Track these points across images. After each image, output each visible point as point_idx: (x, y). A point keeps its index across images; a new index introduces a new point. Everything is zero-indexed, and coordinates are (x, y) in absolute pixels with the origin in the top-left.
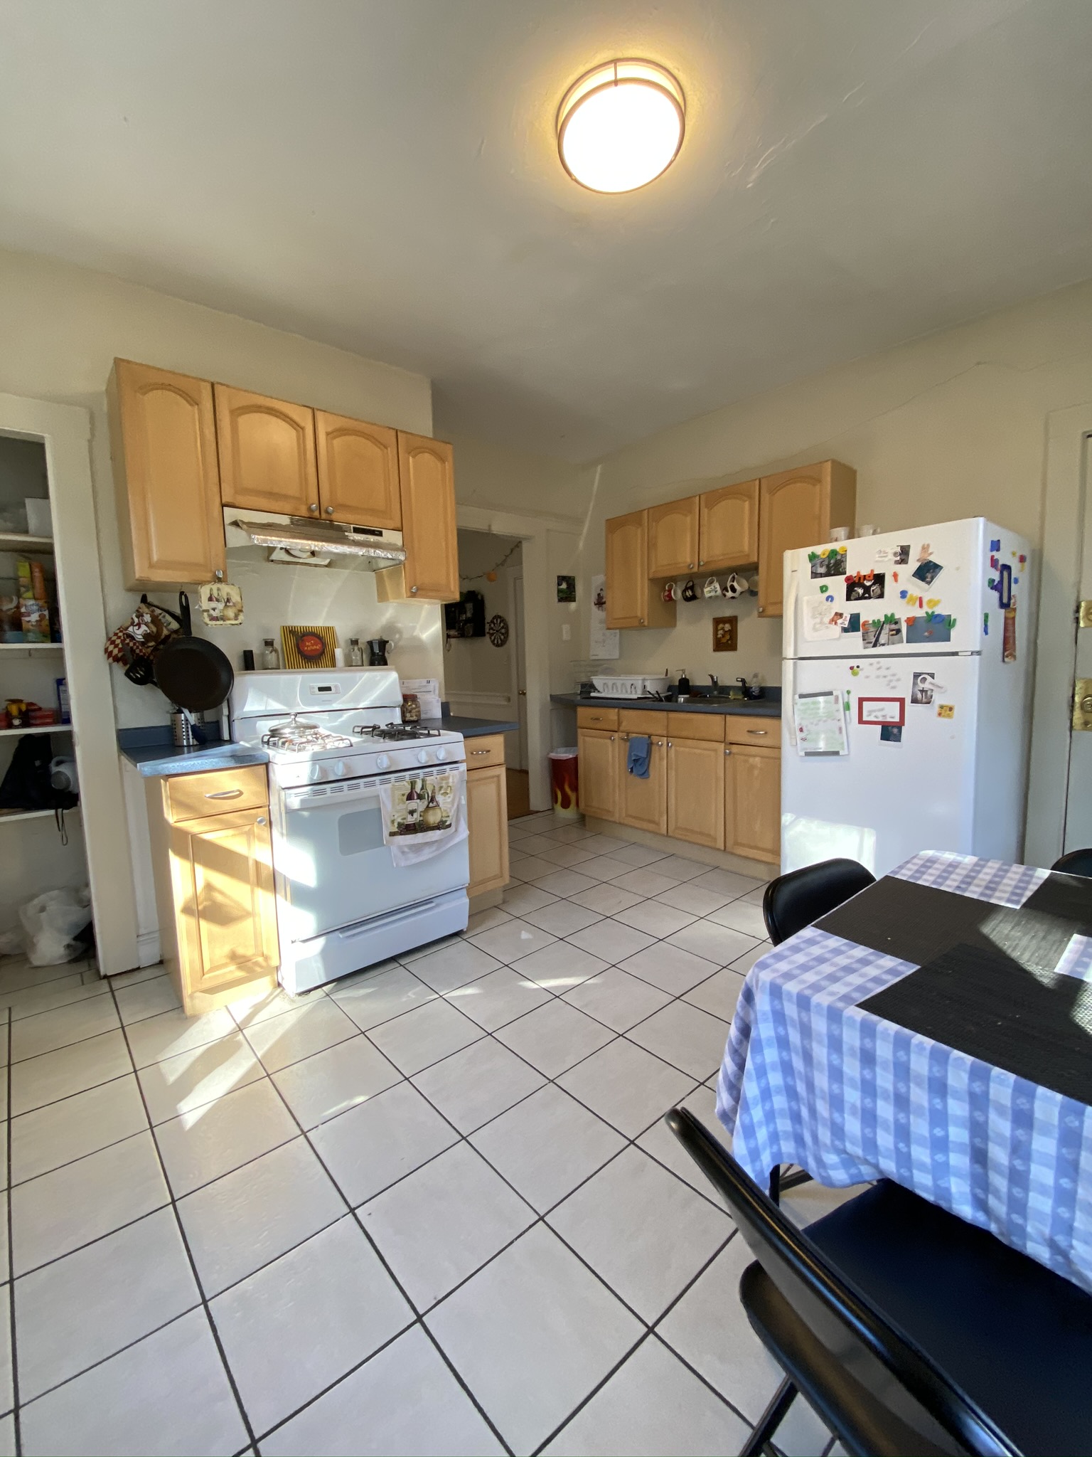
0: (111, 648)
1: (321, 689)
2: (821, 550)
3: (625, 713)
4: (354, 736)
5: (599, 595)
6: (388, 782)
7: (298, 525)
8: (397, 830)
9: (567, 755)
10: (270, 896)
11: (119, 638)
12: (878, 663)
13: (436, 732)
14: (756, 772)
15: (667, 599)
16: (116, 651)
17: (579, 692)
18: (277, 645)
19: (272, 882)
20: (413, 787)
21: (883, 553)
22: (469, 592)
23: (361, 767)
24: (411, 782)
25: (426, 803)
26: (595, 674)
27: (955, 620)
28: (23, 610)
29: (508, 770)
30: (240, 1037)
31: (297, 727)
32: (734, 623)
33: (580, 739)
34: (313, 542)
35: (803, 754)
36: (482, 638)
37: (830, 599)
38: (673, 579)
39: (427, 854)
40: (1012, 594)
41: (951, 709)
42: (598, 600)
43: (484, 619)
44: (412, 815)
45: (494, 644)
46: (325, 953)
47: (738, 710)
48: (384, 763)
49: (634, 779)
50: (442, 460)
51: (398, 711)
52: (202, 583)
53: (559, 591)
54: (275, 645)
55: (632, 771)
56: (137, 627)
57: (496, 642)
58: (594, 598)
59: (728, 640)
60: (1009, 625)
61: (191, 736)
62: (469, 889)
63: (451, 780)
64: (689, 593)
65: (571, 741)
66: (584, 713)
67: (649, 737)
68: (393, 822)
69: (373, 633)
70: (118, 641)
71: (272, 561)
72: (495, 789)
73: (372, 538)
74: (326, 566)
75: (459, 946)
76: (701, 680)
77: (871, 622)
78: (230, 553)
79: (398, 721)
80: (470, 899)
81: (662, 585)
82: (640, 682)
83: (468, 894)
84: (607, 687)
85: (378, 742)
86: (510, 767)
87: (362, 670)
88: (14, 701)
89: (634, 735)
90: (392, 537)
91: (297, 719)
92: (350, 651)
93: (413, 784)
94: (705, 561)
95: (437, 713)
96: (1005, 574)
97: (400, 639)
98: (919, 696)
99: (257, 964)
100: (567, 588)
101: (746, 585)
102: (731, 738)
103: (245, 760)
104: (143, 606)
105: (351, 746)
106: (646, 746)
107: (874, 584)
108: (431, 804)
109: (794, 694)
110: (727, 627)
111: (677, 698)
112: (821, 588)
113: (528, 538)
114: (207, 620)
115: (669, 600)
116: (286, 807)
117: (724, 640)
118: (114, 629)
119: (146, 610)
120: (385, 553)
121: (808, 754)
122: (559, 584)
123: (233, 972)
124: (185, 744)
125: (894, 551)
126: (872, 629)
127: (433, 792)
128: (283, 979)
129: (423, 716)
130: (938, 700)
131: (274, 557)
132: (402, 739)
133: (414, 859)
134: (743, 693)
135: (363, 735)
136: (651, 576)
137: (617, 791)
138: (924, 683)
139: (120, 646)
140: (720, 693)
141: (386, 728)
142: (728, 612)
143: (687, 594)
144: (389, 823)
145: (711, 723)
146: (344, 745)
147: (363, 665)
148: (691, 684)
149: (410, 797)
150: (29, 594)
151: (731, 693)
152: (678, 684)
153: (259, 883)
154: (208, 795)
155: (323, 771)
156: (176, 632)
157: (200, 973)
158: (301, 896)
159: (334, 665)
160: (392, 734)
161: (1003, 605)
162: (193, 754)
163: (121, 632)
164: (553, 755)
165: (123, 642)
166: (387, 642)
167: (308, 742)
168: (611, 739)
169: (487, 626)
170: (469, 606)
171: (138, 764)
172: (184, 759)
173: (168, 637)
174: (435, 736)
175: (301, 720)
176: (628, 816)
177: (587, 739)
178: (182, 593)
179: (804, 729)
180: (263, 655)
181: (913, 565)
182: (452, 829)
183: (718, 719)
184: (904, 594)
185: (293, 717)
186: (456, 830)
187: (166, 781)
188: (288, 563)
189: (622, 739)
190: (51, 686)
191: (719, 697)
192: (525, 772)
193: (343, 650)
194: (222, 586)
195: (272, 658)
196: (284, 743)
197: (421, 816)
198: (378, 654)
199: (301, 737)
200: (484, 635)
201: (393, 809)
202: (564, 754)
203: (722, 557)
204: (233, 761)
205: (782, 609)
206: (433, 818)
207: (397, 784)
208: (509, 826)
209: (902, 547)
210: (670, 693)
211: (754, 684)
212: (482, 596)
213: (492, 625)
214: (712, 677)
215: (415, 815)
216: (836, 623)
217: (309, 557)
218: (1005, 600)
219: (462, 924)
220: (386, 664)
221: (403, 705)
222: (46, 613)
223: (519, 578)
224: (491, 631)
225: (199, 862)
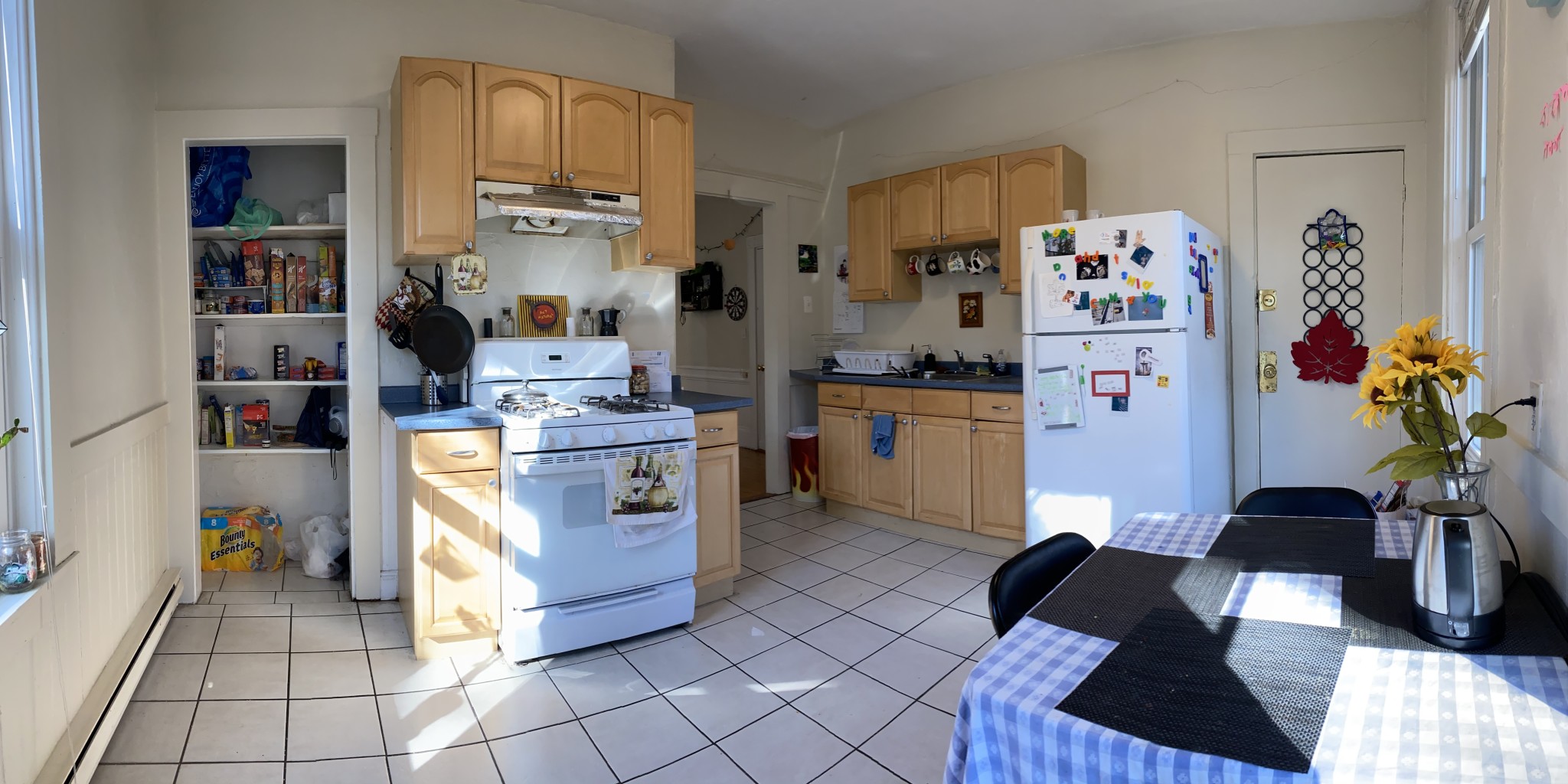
0: (380, 316)
1: (552, 358)
2: (1054, 229)
3: (868, 389)
4: (581, 407)
5: (842, 266)
6: (613, 456)
7: (539, 194)
8: (620, 508)
9: (806, 434)
10: (495, 557)
11: (387, 307)
12: (1106, 338)
13: (665, 407)
14: (1002, 448)
15: (911, 272)
16: (384, 319)
17: (821, 368)
18: (514, 314)
19: (499, 545)
20: (638, 465)
21: (1105, 236)
22: (707, 263)
23: (589, 438)
24: (637, 458)
25: (652, 481)
26: (838, 348)
27: (1165, 300)
28: (321, 287)
29: (741, 448)
30: (462, 693)
31: (527, 394)
32: (979, 298)
33: (821, 417)
34: (554, 210)
35: (1044, 428)
36: (719, 311)
37: (1062, 278)
38: (917, 252)
39: (651, 537)
40: (1209, 281)
41: (1167, 380)
42: (841, 271)
43: (722, 291)
44: (637, 494)
45: (732, 318)
46: (544, 627)
47: (983, 387)
48: (609, 436)
49: (878, 460)
50: (683, 121)
51: (626, 383)
52: (453, 255)
53: (801, 261)
54: (511, 314)
55: (876, 452)
56: (400, 298)
57: (734, 315)
58: (836, 270)
59: (973, 317)
60: (1208, 307)
61: (436, 397)
62: (695, 578)
63: (679, 459)
64: (933, 267)
65: (812, 420)
66: (825, 390)
67: (894, 415)
68: (617, 499)
69: (604, 302)
70: (386, 310)
71: (514, 232)
72: (727, 471)
73: (609, 204)
74: (564, 235)
75: (683, 639)
76: (947, 356)
77: (1098, 300)
78: (480, 224)
79: (626, 393)
80: (697, 589)
81: (906, 256)
82: (885, 357)
83: (694, 582)
84: (850, 361)
85: (604, 414)
86: (744, 445)
87: (592, 340)
88: (310, 359)
89: (878, 413)
90: (629, 202)
91: (528, 386)
92: (581, 319)
93: (639, 460)
94: (948, 234)
95: (667, 386)
96: (1203, 262)
97: (631, 309)
98: (1141, 368)
99: (480, 623)
100: (808, 260)
101: (989, 262)
102: (977, 415)
103: (482, 423)
104: (406, 278)
105: (579, 416)
106: (891, 424)
107: (1099, 264)
108: (657, 483)
109: (1034, 369)
110: (973, 303)
111: (923, 374)
112: (1055, 266)
113: (769, 205)
114: (456, 290)
115: (913, 274)
116: (516, 471)
117: (970, 316)
118: (383, 300)
119: (409, 282)
120: (622, 218)
121: (1048, 428)
122: (801, 254)
123: (458, 627)
124: (431, 403)
125: (1114, 235)
126: (1099, 307)
127: (660, 470)
128: (503, 644)
129: (652, 389)
130: (1157, 371)
131: (516, 228)
132: (629, 412)
133: (637, 541)
134: (990, 370)
135: (590, 407)
136: (894, 247)
137: (860, 472)
138: (1144, 356)
139: (387, 315)
140: (965, 369)
141: (613, 400)
142: (973, 289)
143: (931, 267)
144: (613, 500)
145: (955, 399)
146: (571, 415)
147: (593, 335)
148: (937, 360)
149: (635, 474)
150: (325, 274)
151: (978, 369)
152: (923, 360)
153: (486, 544)
154: (448, 453)
155: (551, 439)
156: (430, 301)
157: (430, 621)
158: (524, 564)
159: (565, 335)
160: (618, 406)
161: (1204, 290)
162: (436, 413)
163: (389, 302)
164: (792, 435)
165: (389, 310)
166: (619, 311)
167: (538, 409)
168: (853, 417)
169: (725, 299)
170: (707, 278)
171: (396, 418)
172: (429, 417)
173: (424, 306)
174: (664, 410)
175: (532, 387)
176: (871, 499)
177: (828, 417)
178: (438, 265)
179: (1044, 403)
180: (500, 323)
181: (1130, 249)
182: (680, 510)
183: (963, 395)
184: (1124, 275)
185: (525, 384)
186: (683, 514)
187: (416, 435)
188: (528, 233)
189: (866, 417)
190: (334, 348)
191: (964, 373)
192: (761, 452)
193: (575, 319)
194: (471, 257)
195: (508, 326)
196: (516, 409)
197: (645, 495)
198: (608, 323)
199: (531, 404)
200: (721, 308)
201: (619, 486)
202: (804, 434)
203: (964, 232)
204: (471, 422)
205: (1020, 287)
206: (659, 498)
207: (622, 459)
208: (742, 509)
209: (1121, 232)
210: (917, 369)
211: (999, 361)
212: (720, 268)
213: (730, 298)
214: (957, 352)
215: (640, 493)
216: (1069, 301)
217: (548, 226)
218: (1204, 286)
219: (688, 616)
220: (616, 334)
221: (632, 377)
222: (335, 288)
223: (759, 248)
224: (729, 304)
225: (437, 515)
